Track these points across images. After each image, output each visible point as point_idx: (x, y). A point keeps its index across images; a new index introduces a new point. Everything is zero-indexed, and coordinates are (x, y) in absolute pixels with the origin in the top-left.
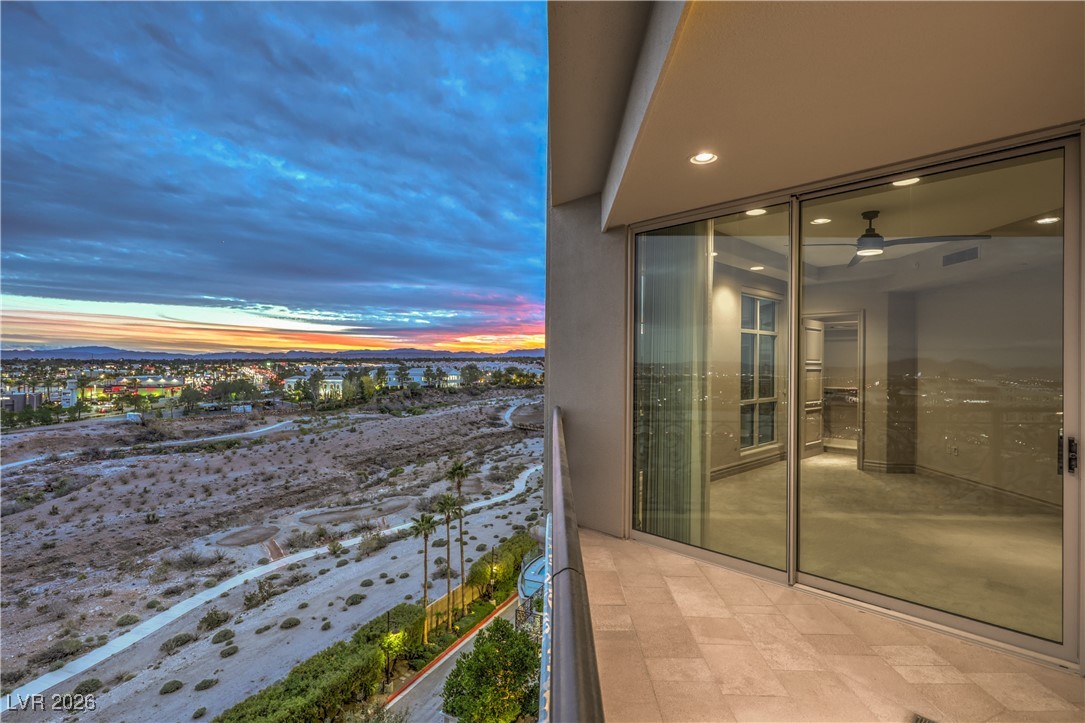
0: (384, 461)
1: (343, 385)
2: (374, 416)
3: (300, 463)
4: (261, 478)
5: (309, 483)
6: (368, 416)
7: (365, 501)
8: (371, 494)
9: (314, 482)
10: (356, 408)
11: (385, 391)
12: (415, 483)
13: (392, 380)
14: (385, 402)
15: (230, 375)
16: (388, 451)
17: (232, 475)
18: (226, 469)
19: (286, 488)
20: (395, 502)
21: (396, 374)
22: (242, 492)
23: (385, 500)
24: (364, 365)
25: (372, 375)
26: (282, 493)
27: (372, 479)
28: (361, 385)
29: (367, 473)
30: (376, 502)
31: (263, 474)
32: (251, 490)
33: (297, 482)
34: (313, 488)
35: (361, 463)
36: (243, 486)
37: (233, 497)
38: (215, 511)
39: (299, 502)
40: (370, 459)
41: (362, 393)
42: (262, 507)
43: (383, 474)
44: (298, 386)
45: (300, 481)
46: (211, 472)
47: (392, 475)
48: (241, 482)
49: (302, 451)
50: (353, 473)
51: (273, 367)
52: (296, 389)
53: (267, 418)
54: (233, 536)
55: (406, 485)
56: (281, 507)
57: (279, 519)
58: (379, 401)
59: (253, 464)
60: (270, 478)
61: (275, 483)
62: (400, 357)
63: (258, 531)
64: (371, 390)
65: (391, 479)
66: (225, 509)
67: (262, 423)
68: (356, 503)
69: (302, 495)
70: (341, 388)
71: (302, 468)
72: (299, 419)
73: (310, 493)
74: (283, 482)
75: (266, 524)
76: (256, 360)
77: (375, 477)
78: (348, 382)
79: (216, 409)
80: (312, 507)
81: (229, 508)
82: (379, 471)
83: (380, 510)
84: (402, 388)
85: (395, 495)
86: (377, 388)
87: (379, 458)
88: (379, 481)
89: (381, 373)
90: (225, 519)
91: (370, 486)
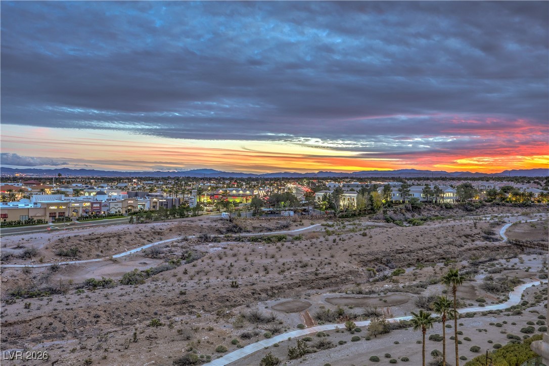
0: (388, 262)
1: (357, 198)
2: (381, 224)
3: (326, 256)
4: (299, 265)
5: (332, 273)
6: (376, 224)
7: (373, 292)
8: (378, 287)
9: (335, 272)
10: (367, 217)
11: (390, 204)
12: (415, 283)
13: (396, 196)
14: (390, 213)
15: (280, 189)
16: (392, 254)
17: (281, 261)
18: (278, 256)
19: (316, 274)
20: (398, 297)
21: (400, 190)
22: (286, 273)
23: (389, 294)
24: (374, 183)
25: (380, 191)
26: (314, 277)
27: (379, 275)
28: (371, 199)
29: (375, 270)
30: (382, 294)
31: (300, 262)
32: (293, 273)
33: (323, 271)
34: (335, 277)
35: (370, 261)
36: (288, 269)
37: (281, 277)
38: (271, 285)
39: (325, 286)
40: (377, 259)
41: (372, 205)
42: (300, 286)
43: (388, 272)
44: (325, 198)
45: (326, 271)
46: (269, 257)
47: (395, 274)
48: (287, 266)
49: (328, 248)
50: (364, 268)
51: (308, 184)
52: (323, 200)
53: (304, 221)
54: (281, 304)
55: (407, 284)
56: (313, 288)
57: (311, 297)
58: (385, 212)
59: (295, 254)
60: (305, 266)
61: (309, 270)
62: (402, 176)
63: (297, 303)
64: (379, 204)
65: (394, 277)
66: (277, 284)
67: (300, 225)
68: (366, 293)
69: (327, 281)
70: (355, 200)
71: (327, 261)
72: (325, 223)
73: (333, 280)
74: (314, 270)
75: (303, 300)
76: (297, 178)
77: (381, 274)
78: (361, 196)
79: (272, 213)
80: (334, 291)
81: (279, 284)
82: (385, 269)
83: (385, 301)
84: (404, 202)
85: (397, 291)
86: (384, 201)
87: (385, 259)
88: (385, 278)
89: (387, 189)
90: (276, 292)
91: (377, 281)
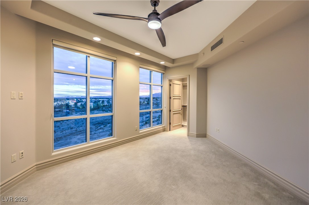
0: (102, 123)
1: (93, 105)
2: (101, 112)
3: (80, 124)
4: (70, 128)
5: (82, 129)
6: (99, 112)
7: (96, 133)
8: (98, 132)
9: (84, 129)
10: (96, 110)
11: (104, 106)
12: (109, 129)
13: (106, 103)
14: (104, 108)
15: (64, 102)
16: (104, 121)
17: (62, 128)
18: (60, 126)
19: (76, 131)
20: (103, 134)
21: (107, 102)
22: (64, 132)
23: (101, 133)
24: (100, 100)
25: (101, 102)
26: (75, 132)
27: (99, 128)
28: (98, 105)
29: (98, 126)
30: (98, 134)
31: (70, 127)
32: (67, 131)
33: (79, 129)
34: (83, 130)
35: (96, 124)
36: (65, 130)
37: (61, 133)
38: (56, 137)
39: (79, 134)
40: (99, 123)
41: (98, 106)
42: (69, 136)
43: (102, 126)
44: (81, 105)
45: (80, 129)
46: (56, 127)
47: (104, 127)
48: (64, 129)
49: (81, 121)
50: (94, 126)
51: (76, 100)
53: (73, 113)
54: (58, 144)
55: (107, 129)
56: (75, 135)
57: (72, 139)
58: (102, 108)
59: (68, 125)
60: (72, 128)
61: (73, 130)
62: (109, 98)
63: (66, 142)
64: (100, 106)
65: (104, 128)
66: (59, 136)
67: (71, 114)
68: (93, 134)
69: (80, 132)
70: (92, 105)
71: (81, 125)
72: (81, 113)
73: (83, 132)
74: (75, 129)
75: (68, 140)
76: (73, 99)
77: (100, 127)
78: (94, 104)
79: (59, 111)
80: (81, 136)
81: (60, 136)
82: (101, 126)
83: (99, 136)
84: (108, 105)
85: (103, 132)
86: (102, 105)
87: (101, 123)
89: (103, 102)
90: (59, 139)
